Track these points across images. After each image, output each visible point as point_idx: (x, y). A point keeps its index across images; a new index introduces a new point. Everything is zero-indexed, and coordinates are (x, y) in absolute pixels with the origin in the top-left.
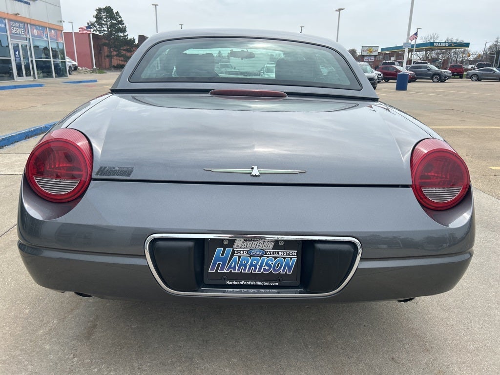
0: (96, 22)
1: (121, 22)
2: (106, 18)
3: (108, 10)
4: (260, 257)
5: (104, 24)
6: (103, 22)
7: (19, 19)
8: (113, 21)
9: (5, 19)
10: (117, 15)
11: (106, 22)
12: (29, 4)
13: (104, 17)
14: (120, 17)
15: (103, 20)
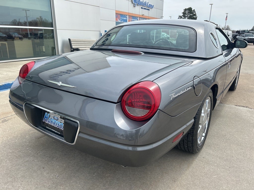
0: (183, 15)
1: (195, 15)
2: (188, 13)
3: (190, 9)
4: (57, 120)
5: (186, 16)
6: (186, 15)
7: (144, 17)
8: (191, 15)
9: (138, 17)
10: (194, 11)
11: (188, 15)
12: (149, 10)
13: (187, 13)
14: (195, 12)
15: (186, 14)
